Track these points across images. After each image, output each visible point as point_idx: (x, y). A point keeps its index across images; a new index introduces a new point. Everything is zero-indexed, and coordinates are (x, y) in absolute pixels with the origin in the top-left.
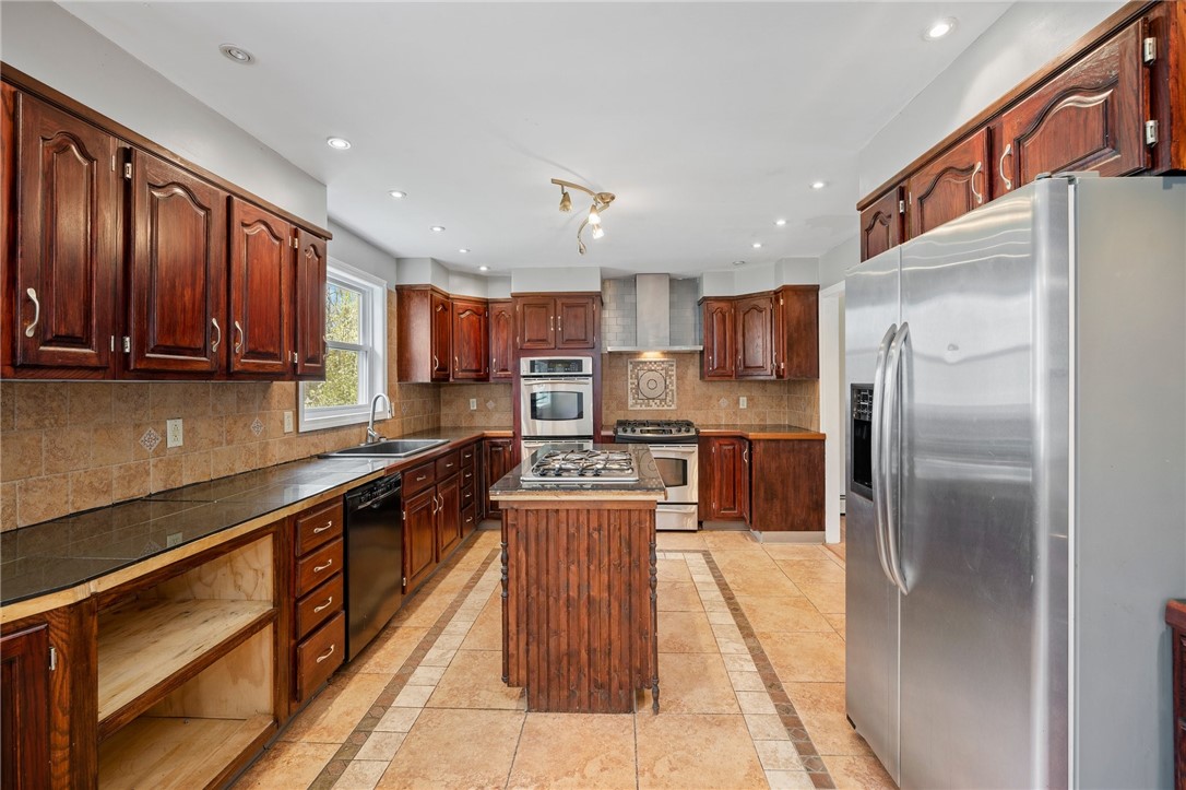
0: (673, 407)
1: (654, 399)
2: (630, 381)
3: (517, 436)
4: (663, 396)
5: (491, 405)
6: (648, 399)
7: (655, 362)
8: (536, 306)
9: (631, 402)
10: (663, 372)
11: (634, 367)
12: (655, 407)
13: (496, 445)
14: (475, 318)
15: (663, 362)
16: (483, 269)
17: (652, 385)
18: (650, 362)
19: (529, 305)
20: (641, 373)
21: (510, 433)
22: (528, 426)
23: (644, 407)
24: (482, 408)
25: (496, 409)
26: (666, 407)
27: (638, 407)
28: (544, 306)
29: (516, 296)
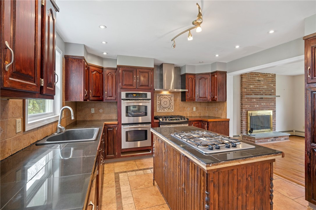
0: (172, 111)
1: (166, 108)
2: (158, 101)
3: (120, 124)
4: (169, 107)
5: (101, 111)
6: (164, 108)
7: (167, 95)
8: (128, 71)
9: (158, 109)
10: (169, 99)
11: (159, 97)
12: (166, 111)
13: (110, 128)
14: (98, 74)
15: (169, 95)
16: (105, 54)
17: (165, 103)
18: (165, 95)
19: (125, 71)
20: (161, 99)
21: (116, 122)
22: (125, 119)
23: (162, 111)
24: (97, 112)
25: (103, 113)
26: (170, 111)
27: (160, 111)
28: (131, 71)
29: (119, 67)
